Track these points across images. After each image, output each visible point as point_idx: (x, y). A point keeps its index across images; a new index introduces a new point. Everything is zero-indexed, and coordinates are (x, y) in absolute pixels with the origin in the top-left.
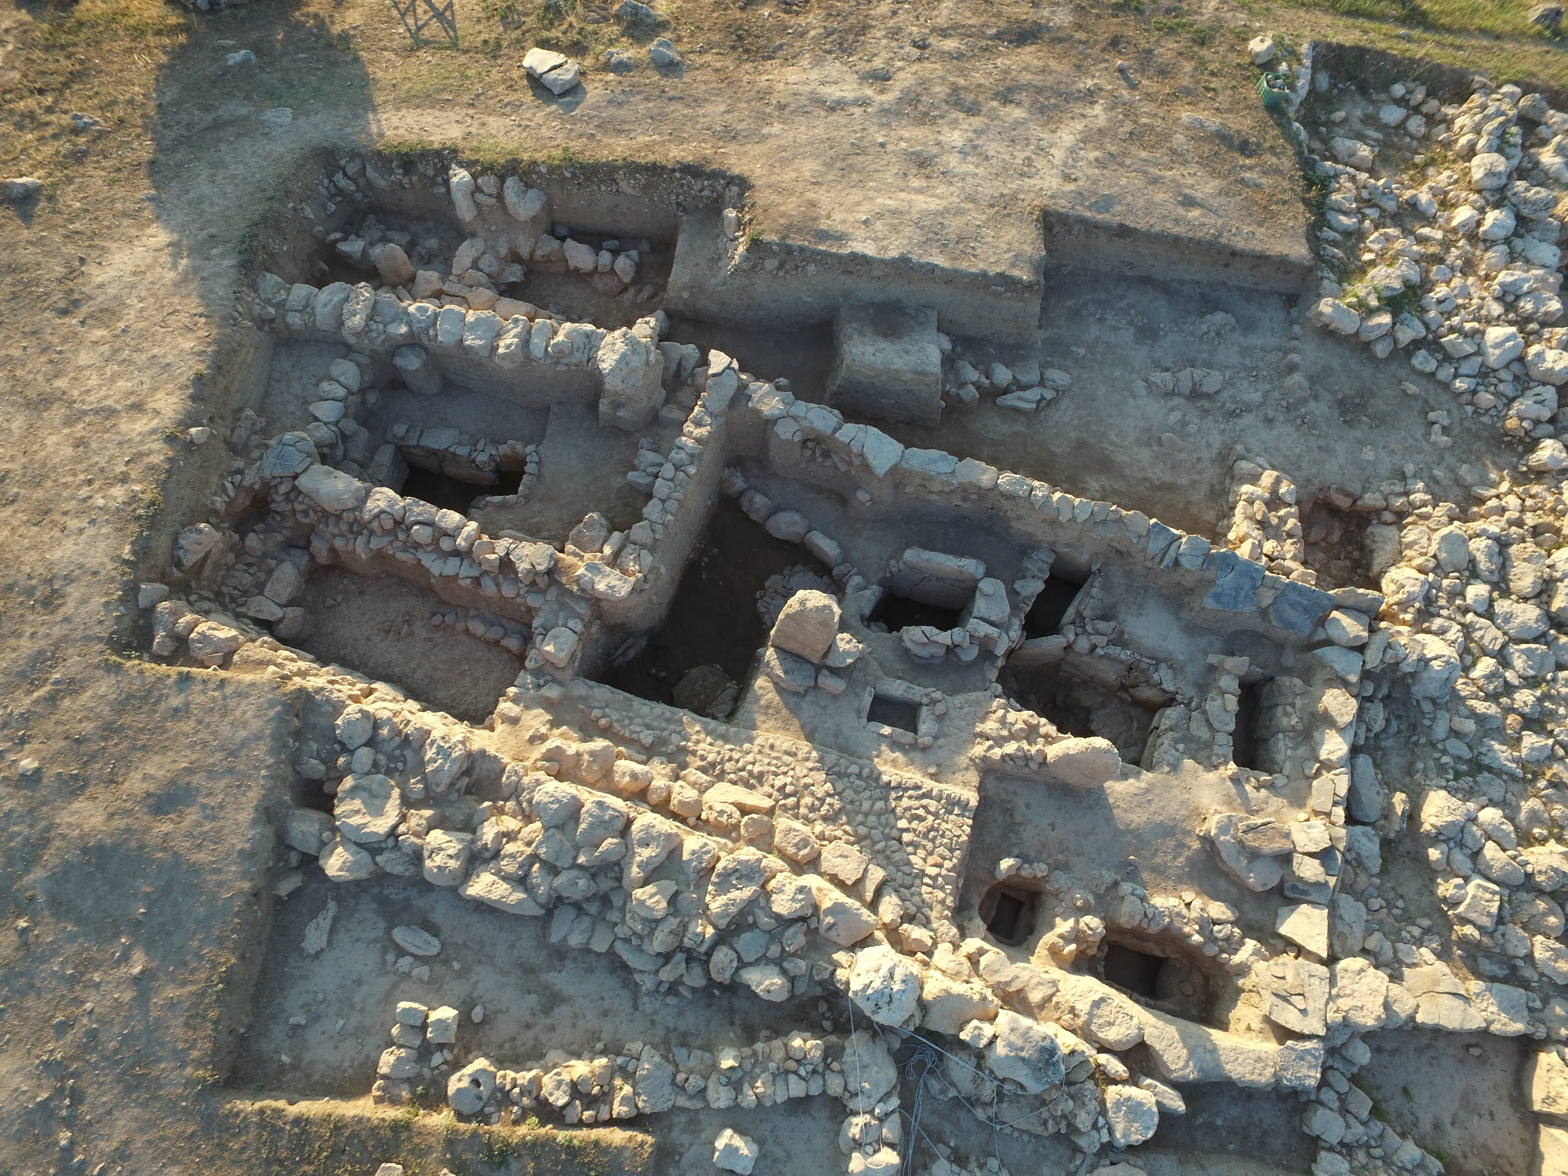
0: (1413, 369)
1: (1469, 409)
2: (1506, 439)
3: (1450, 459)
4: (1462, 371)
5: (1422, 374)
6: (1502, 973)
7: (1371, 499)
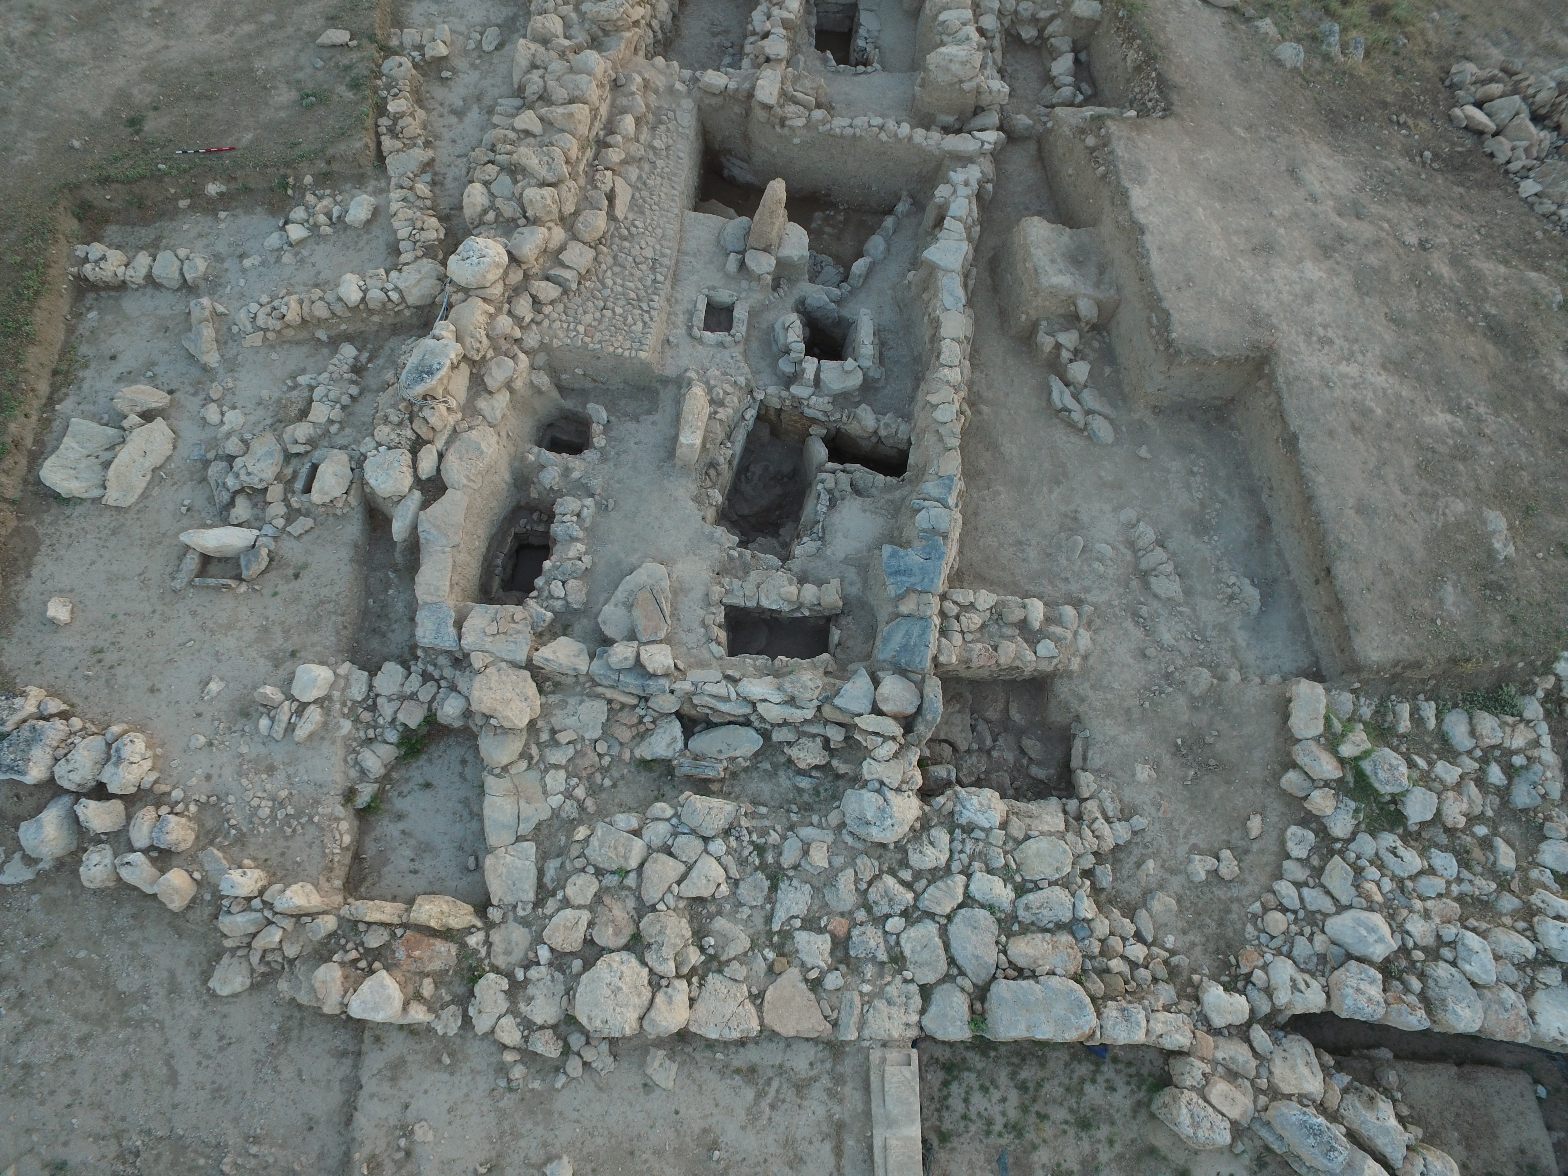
0: (1283, 831)
1: (1256, 907)
2: (1232, 959)
3: (1176, 883)
4: (1305, 891)
5: (1282, 842)
6: (547, 880)
7: (1086, 781)
